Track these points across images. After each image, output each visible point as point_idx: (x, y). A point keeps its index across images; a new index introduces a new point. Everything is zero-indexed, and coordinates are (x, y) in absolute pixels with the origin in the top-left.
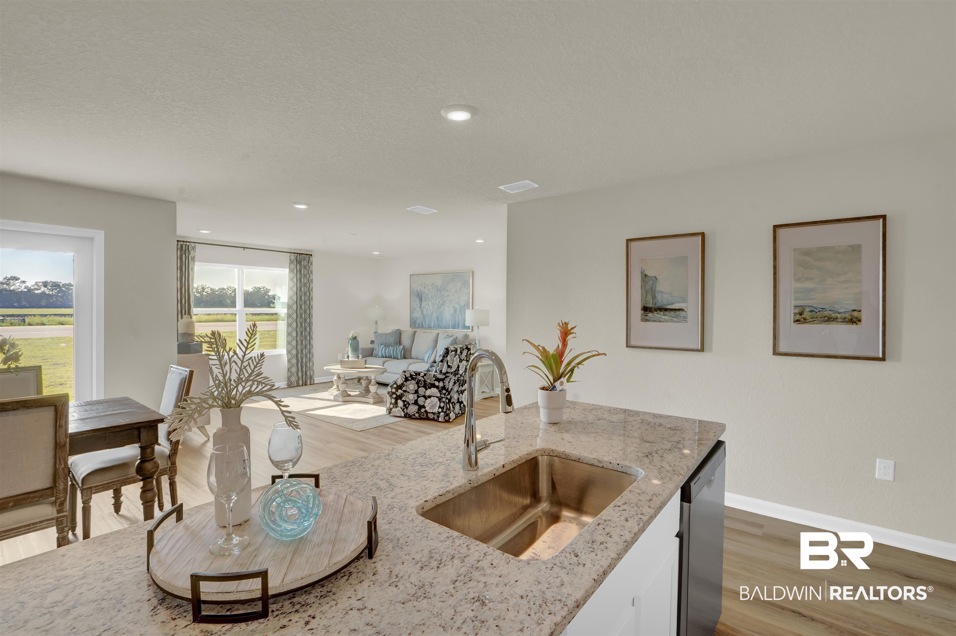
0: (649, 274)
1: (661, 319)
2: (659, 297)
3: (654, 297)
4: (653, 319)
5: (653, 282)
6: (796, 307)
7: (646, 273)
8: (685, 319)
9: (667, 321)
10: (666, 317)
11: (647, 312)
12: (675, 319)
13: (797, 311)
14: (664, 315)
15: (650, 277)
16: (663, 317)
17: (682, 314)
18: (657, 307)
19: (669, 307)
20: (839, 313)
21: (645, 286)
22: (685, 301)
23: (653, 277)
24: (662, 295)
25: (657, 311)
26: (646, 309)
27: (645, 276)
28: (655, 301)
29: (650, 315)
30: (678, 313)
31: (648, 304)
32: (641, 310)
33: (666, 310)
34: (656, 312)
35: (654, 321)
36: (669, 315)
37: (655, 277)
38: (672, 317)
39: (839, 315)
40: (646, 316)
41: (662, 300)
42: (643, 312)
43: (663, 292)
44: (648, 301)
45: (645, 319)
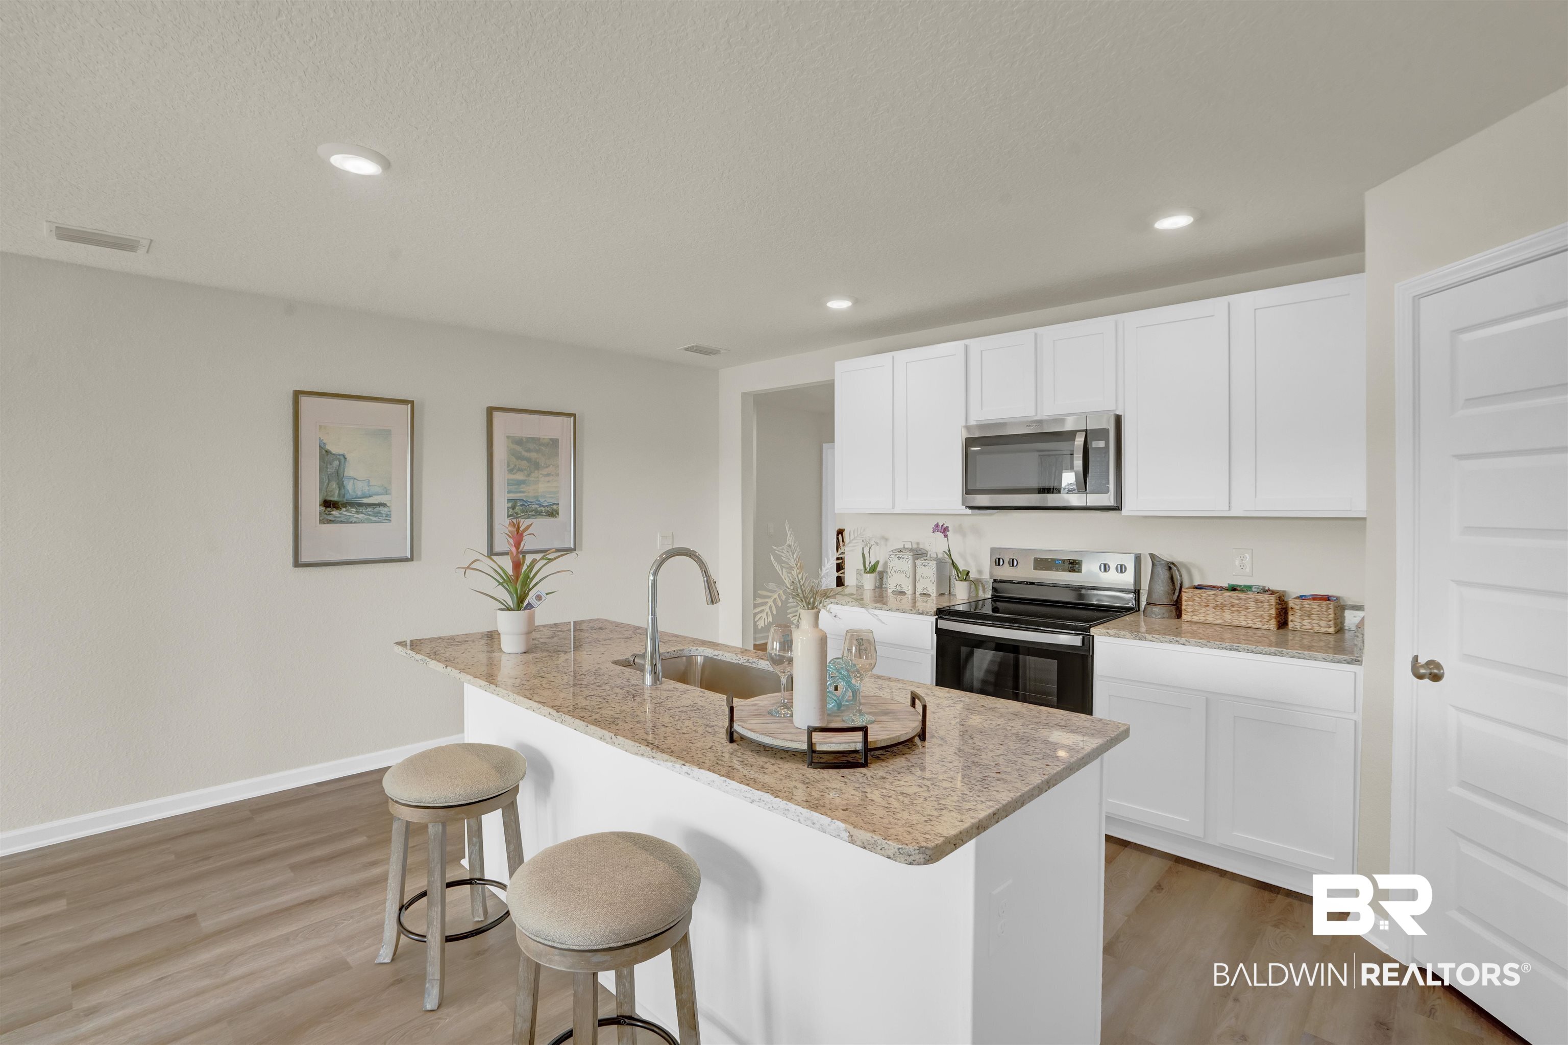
0: (334, 449)
1: (353, 520)
2: (349, 486)
3: (341, 486)
4: (339, 519)
5: (340, 462)
6: (509, 500)
7: (328, 447)
8: (388, 518)
9: (362, 522)
10: (360, 516)
11: (329, 509)
12: (373, 518)
13: (510, 505)
14: (357, 513)
15: (334, 454)
16: (356, 515)
17: (384, 510)
18: (347, 500)
19: (365, 501)
20: (544, 507)
21: (327, 468)
22: (387, 492)
23: (340, 455)
24: (354, 483)
25: (346, 507)
26: (328, 504)
27: (325, 454)
28: (343, 492)
29: (335, 513)
30: (377, 509)
31: (331, 496)
32: (320, 505)
33: (361, 505)
34: (344, 509)
35: (342, 522)
36: (364, 512)
37: (344, 456)
38: (369, 515)
39: (543, 509)
40: (329, 514)
41: (353, 489)
42: (323, 508)
43: (355, 479)
44: (332, 491)
45: (327, 520)
